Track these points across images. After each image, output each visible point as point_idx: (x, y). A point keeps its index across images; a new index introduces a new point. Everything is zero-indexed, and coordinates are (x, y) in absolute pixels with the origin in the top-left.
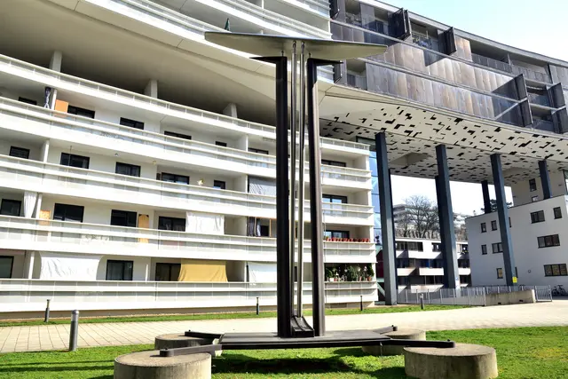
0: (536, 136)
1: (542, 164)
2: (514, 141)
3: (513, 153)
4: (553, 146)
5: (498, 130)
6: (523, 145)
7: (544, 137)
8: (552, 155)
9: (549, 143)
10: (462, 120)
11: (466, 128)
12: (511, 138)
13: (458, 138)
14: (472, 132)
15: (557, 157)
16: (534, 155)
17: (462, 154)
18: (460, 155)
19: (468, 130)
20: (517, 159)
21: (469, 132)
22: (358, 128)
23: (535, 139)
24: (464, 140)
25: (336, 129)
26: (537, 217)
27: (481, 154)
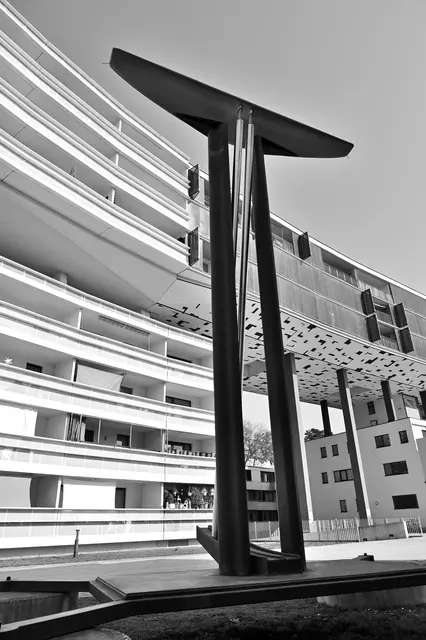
0: (382, 353)
1: (385, 385)
2: (362, 356)
3: (359, 370)
4: (397, 365)
5: (348, 342)
6: (370, 362)
7: (390, 354)
8: (394, 375)
9: (393, 362)
10: (315, 327)
11: (317, 336)
12: (359, 353)
13: (308, 347)
14: (322, 342)
15: (399, 378)
16: (378, 374)
17: (309, 366)
18: (306, 368)
19: (319, 339)
20: (362, 377)
21: (321, 341)
22: (206, 324)
23: (381, 356)
24: (314, 350)
25: (181, 322)
26: (382, 442)
27: (327, 368)
